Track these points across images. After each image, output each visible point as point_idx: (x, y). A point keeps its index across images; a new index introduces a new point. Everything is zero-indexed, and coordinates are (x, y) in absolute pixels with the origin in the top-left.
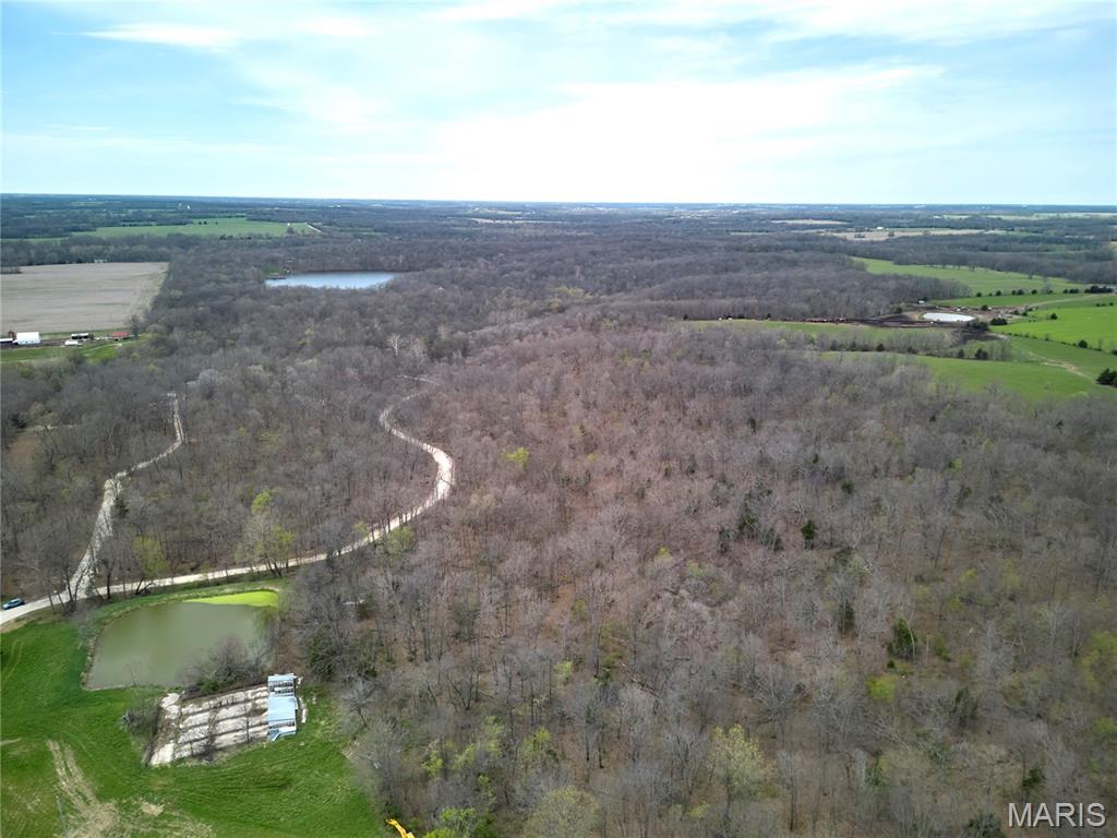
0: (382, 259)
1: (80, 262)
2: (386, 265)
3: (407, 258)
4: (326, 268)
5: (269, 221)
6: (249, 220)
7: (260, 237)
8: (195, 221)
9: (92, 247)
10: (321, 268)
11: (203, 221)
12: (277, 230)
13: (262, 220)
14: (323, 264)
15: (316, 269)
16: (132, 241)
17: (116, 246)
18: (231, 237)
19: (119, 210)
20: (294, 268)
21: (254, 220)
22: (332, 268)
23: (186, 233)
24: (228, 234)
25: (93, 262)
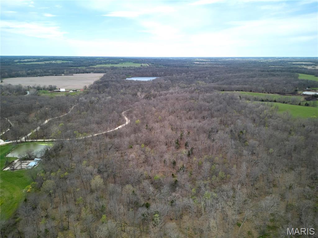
0: (158, 73)
1: (87, 73)
2: (159, 75)
3: (164, 73)
4: (144, 75)
5: (138, 63)
6: (134, 63)
7: (132, 67)
8: (120, 63)
9: (92, 69)
10: (142, 75)
11: (122, 63)
12: (138, 65)
13: (136, 63)
14: (143, 74)
15: (140, 76)
16: (101, 68)
17: (97, 69)
18: (125, 67)
19: (105, 61)
20: (135, 75)
21: (135, 63)
22: (145, 75)
23: (115, 66)
24: (125, 66)
25: (90, 73)
